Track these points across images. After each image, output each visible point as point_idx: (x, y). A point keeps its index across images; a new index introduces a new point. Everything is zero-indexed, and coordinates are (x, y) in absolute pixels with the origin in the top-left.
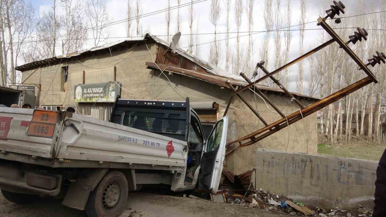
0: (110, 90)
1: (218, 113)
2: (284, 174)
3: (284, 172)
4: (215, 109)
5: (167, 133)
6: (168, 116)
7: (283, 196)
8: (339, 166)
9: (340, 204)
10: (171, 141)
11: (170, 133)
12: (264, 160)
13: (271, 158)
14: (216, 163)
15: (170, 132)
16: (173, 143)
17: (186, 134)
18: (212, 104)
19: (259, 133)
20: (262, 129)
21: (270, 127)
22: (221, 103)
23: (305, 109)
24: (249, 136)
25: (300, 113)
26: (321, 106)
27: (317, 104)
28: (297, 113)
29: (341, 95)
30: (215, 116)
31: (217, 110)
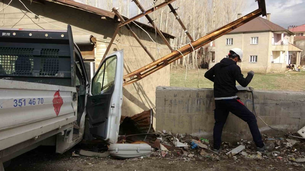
1: (95, 49)
2: (188, 112)
3: (188, 110)
4: (92, 43)
5: (42, 76)
6: (40, 52)
7: (187, 134)
8: (245, 99)
9: (244, 135)
10: (58, 90)
11: (46, 76)
12: (165, 98)
13: (174, 96)
14: (112, 108)
15: (46, 74)
16: (60, 93)
17: (73, 76)
18: (89, 38)
19: (146, 69)
20: (149, 65)
21: (158, 62)
22: (99, 37)
23: (194, 43)
24: (135, 73)
25: (191, 47)
26: (211, 39)
27: (207, 37)
28: (187, 47)
29: (232, 27)
30: (93, 53)
31: (95, 45)
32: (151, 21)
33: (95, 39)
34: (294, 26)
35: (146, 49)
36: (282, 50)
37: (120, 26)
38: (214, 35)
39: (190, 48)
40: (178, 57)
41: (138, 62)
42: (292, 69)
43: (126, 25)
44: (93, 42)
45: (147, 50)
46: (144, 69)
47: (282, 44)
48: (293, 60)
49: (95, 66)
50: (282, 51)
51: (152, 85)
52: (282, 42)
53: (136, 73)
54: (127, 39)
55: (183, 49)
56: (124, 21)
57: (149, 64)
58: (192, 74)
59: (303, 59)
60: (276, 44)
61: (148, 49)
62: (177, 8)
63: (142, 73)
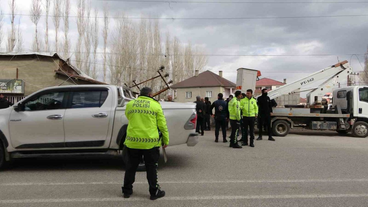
0: (15, 85)
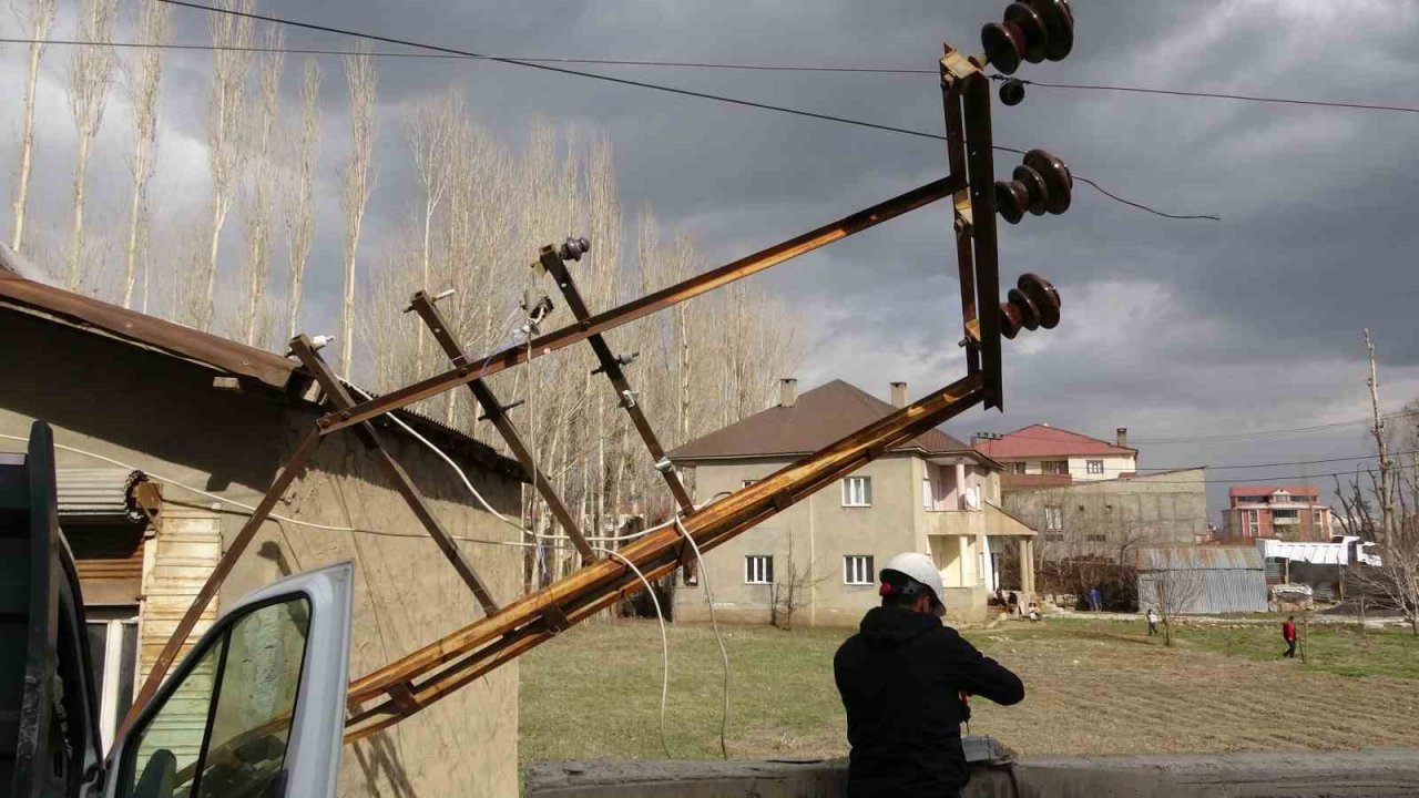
1: (150, 548)
4: (134, 515)
17: (28, 746)
18: (122, 485)
19: (445, 659)
20: (464, 635)
21: (514, 619)
22: (177, 479)
23: (699, 518)
24: (380, 681)
25: (685, 538)
26: (777, 503)
27: (756, 493)
28: (665, 540)
29: (867, 449)
30: (130, 567)
31: (149, 526)
32: (495, 412)
33: (155, 490)
34: (990, 436)
35: (456, 546)
36: (964, 532)
37: (323, 432)
38: (790, 486)
39: (677, 543)
40: (617, 589)
41: (380, 607)
42: (1011, 611)
43: (359, 428)
44: (141, 511)
45: (458, 552)
46: (436, 657)
47: (963, 505)
48: (1009, 572)
49: (139, 643)
50: (964, 535)
51: (439, 728)
52: (963, 496)
53: (386, 682)
54: (335, 492)
55: (642, 549)
56: (347, 405)
57: (462, 631)
58: (601, 645)
59: (1041, 568)
60: (939, 506)
61: (468, 552)
62: (630, 354)
63: (416, 682)
